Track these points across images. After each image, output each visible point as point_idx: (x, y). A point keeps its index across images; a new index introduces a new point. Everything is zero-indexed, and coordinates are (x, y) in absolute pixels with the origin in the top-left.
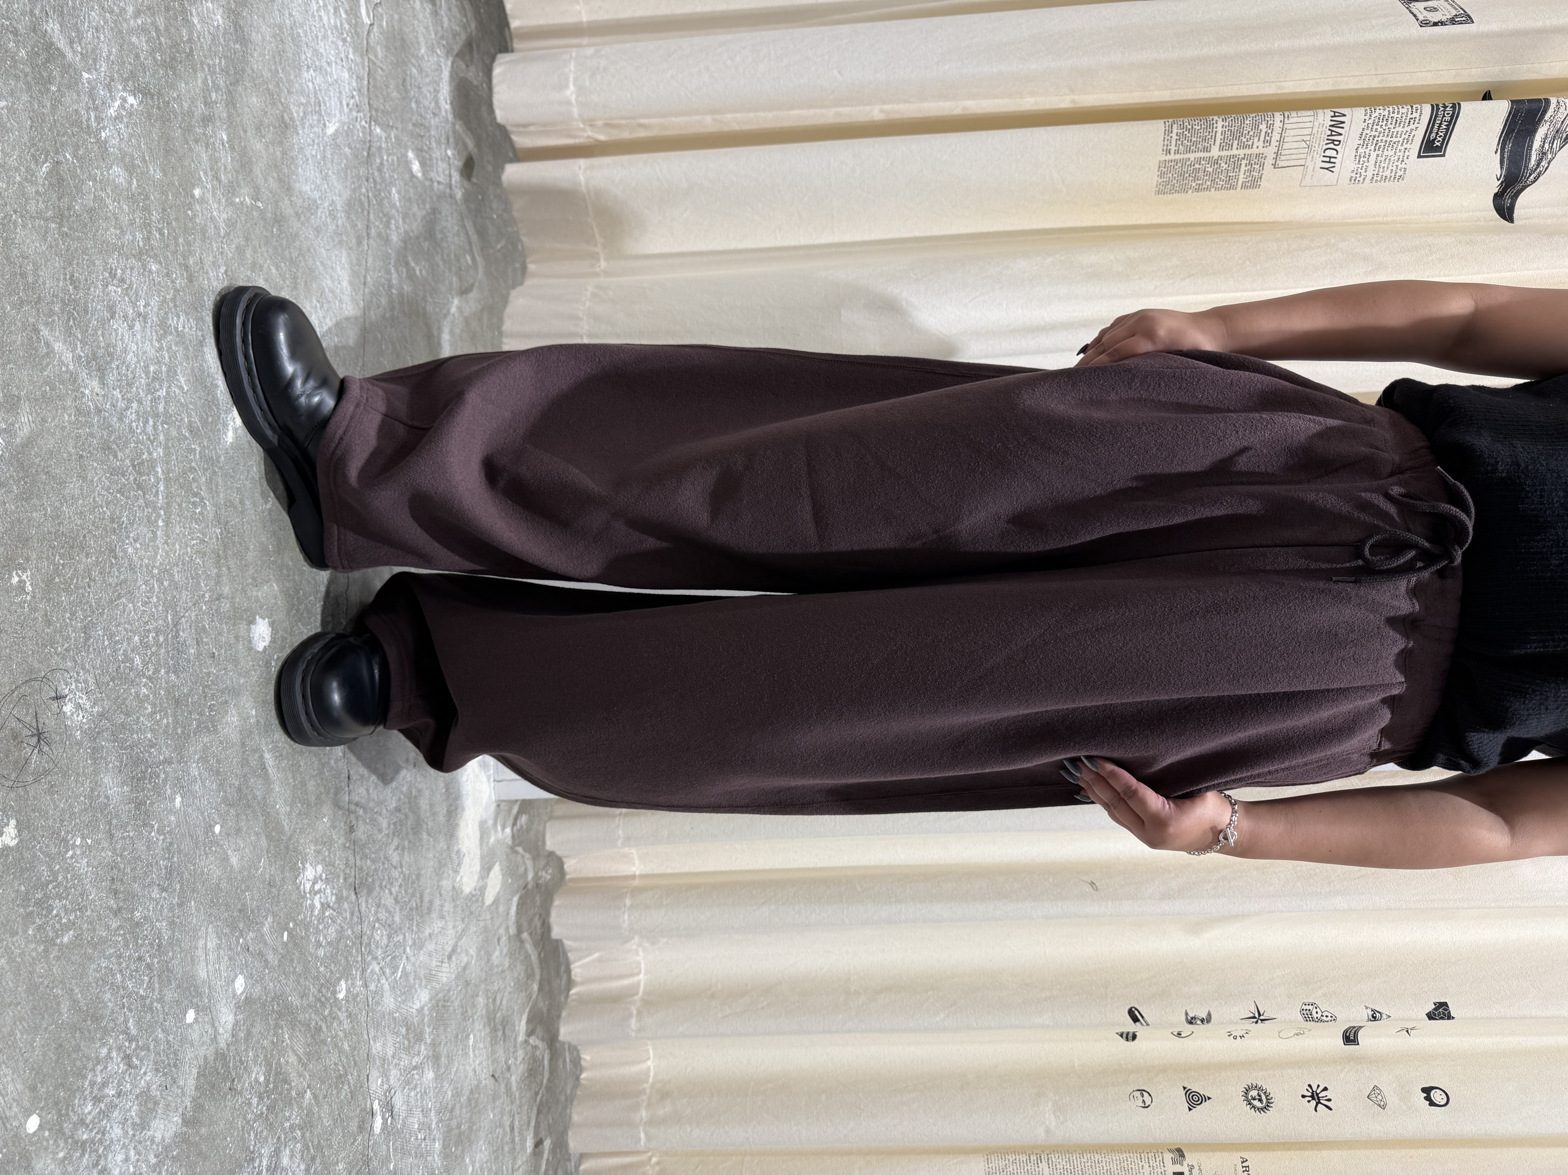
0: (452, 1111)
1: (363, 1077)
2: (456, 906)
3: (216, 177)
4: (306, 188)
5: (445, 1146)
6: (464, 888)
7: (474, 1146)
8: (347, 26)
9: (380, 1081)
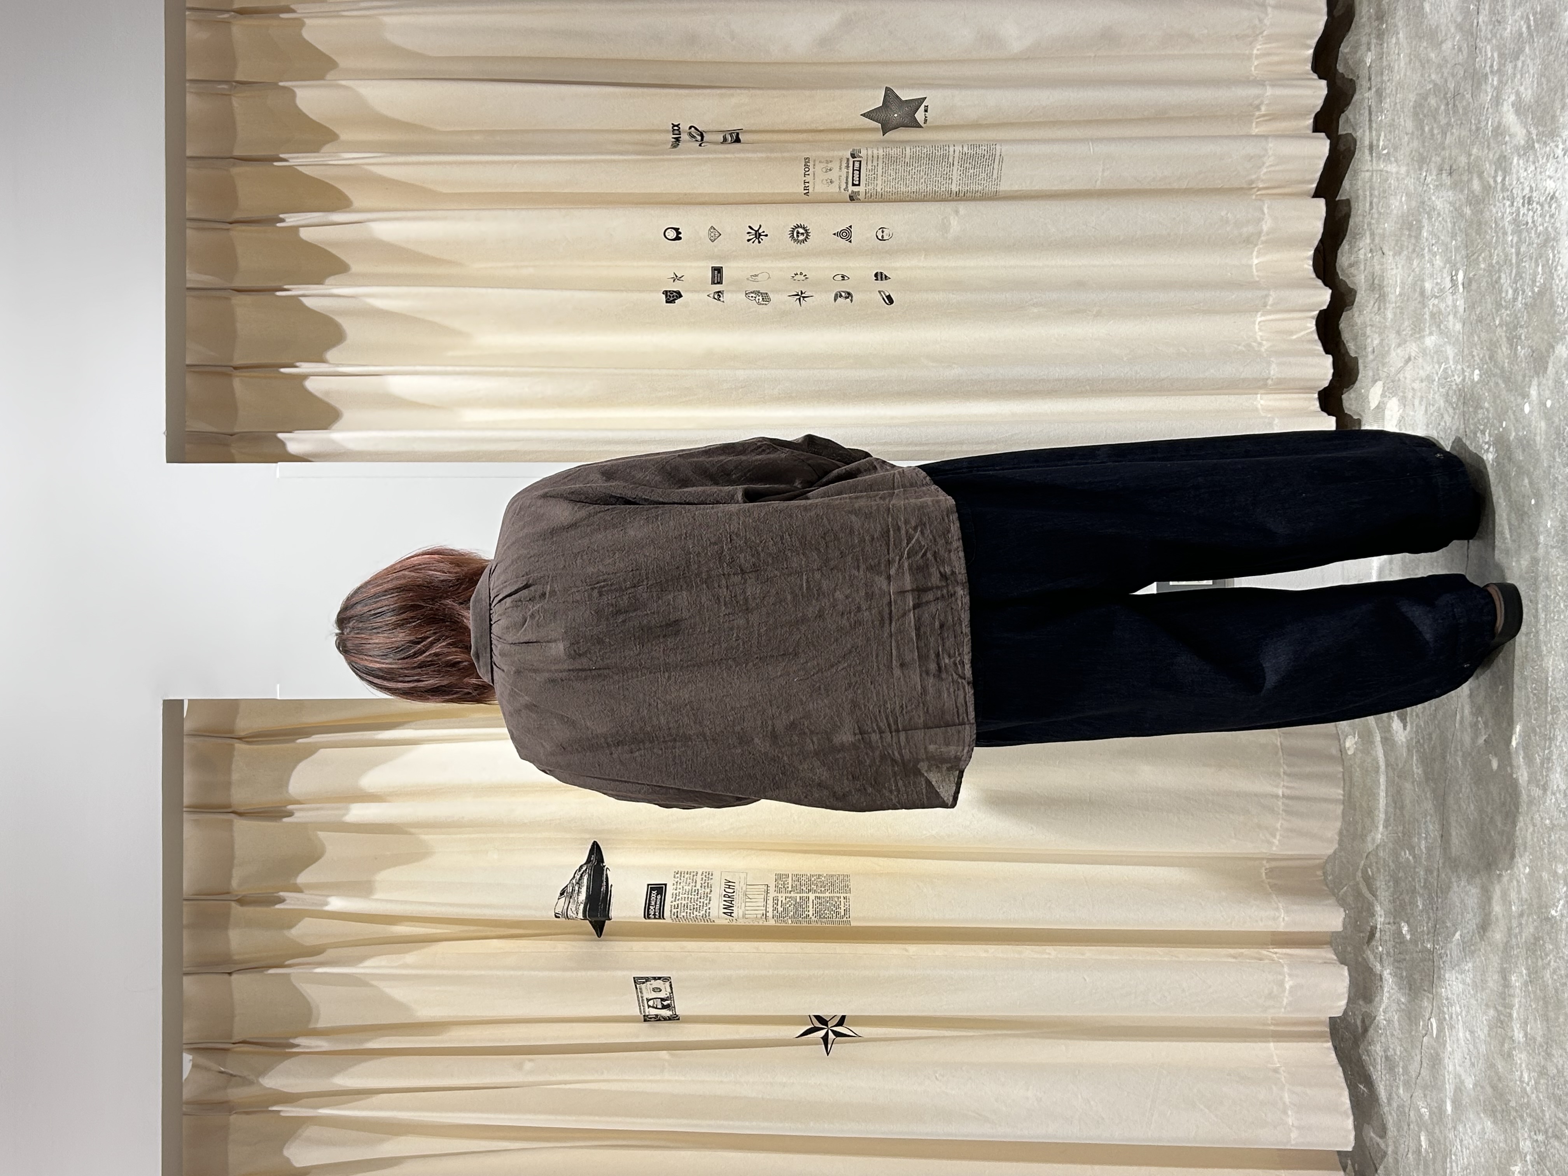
0: (1414, 250)
1: (1468, 313)
2: (1404, 392)
3: (1518, 882)
4: (1474, 891)
5: (1420, 228)
6: (1397, 402)
7: (1400, 214)
8: (1445, 1009)
9: (1458, 303)
